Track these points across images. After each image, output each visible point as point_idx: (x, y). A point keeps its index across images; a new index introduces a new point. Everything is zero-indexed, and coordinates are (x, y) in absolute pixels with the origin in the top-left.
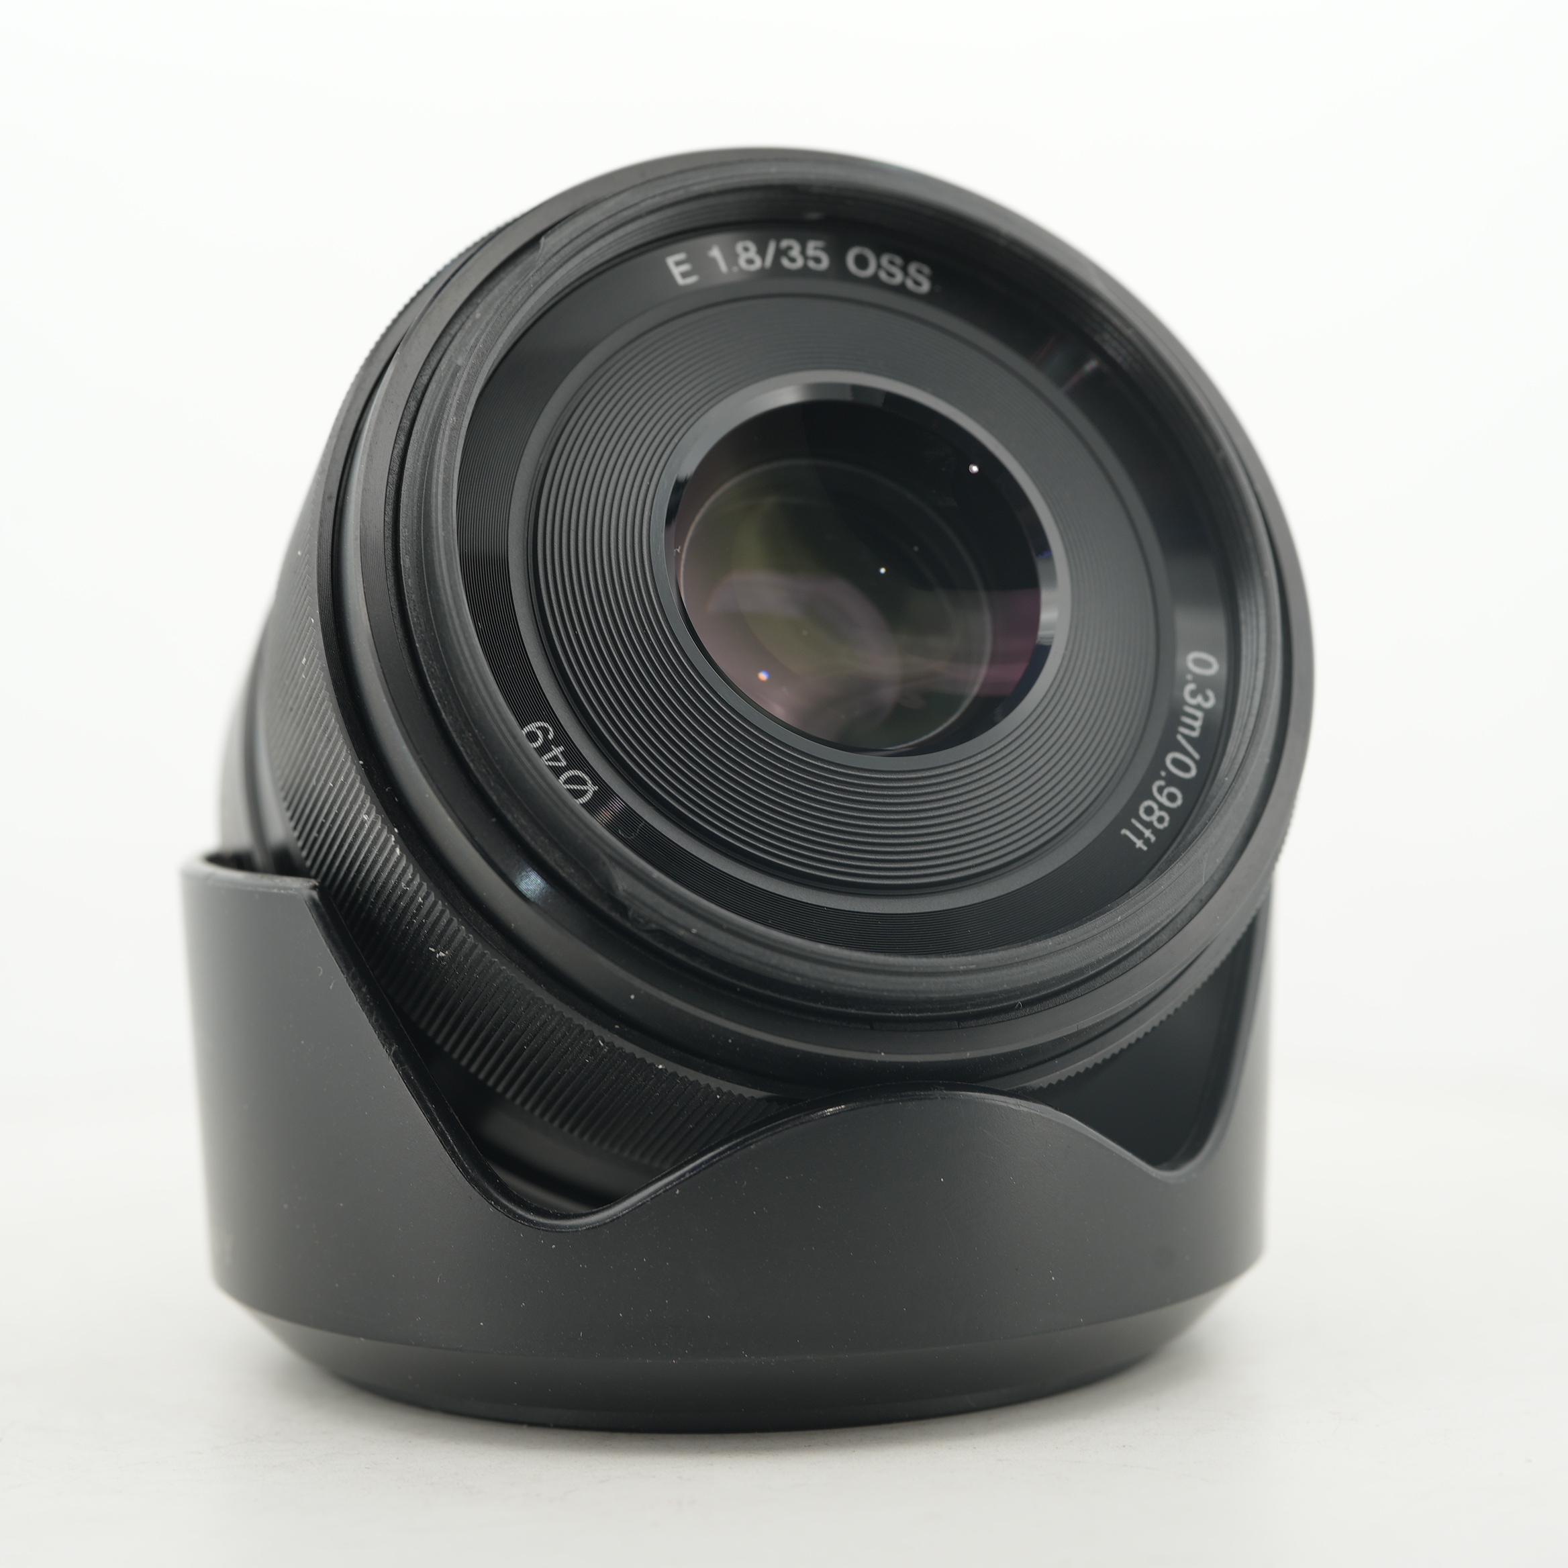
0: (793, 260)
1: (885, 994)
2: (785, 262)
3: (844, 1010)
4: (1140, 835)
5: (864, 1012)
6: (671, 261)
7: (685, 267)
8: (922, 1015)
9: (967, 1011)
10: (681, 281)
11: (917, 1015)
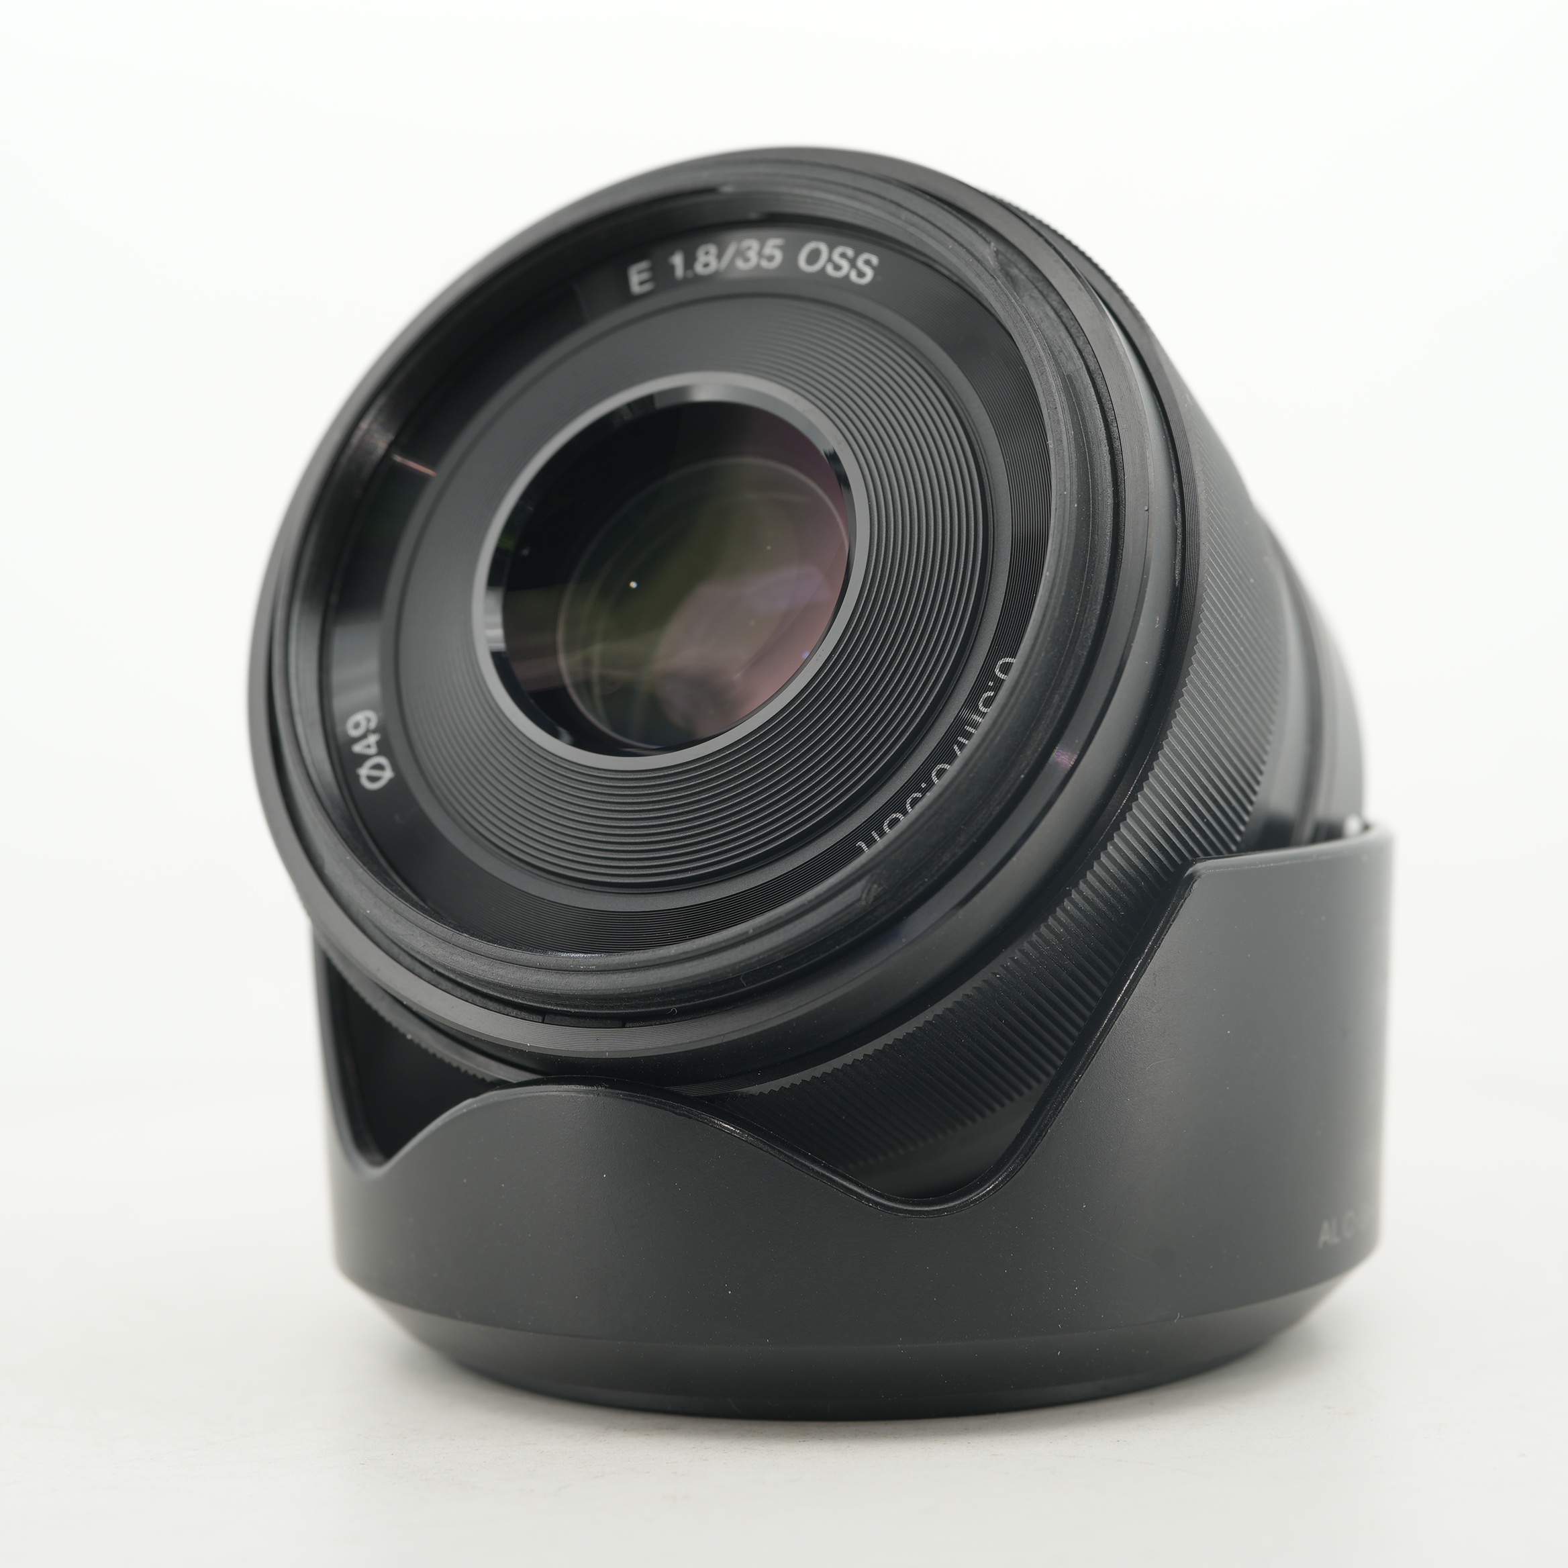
6: (632, 271)
7: (645, 275)
8: (577, 1010)
10: (637, 290)
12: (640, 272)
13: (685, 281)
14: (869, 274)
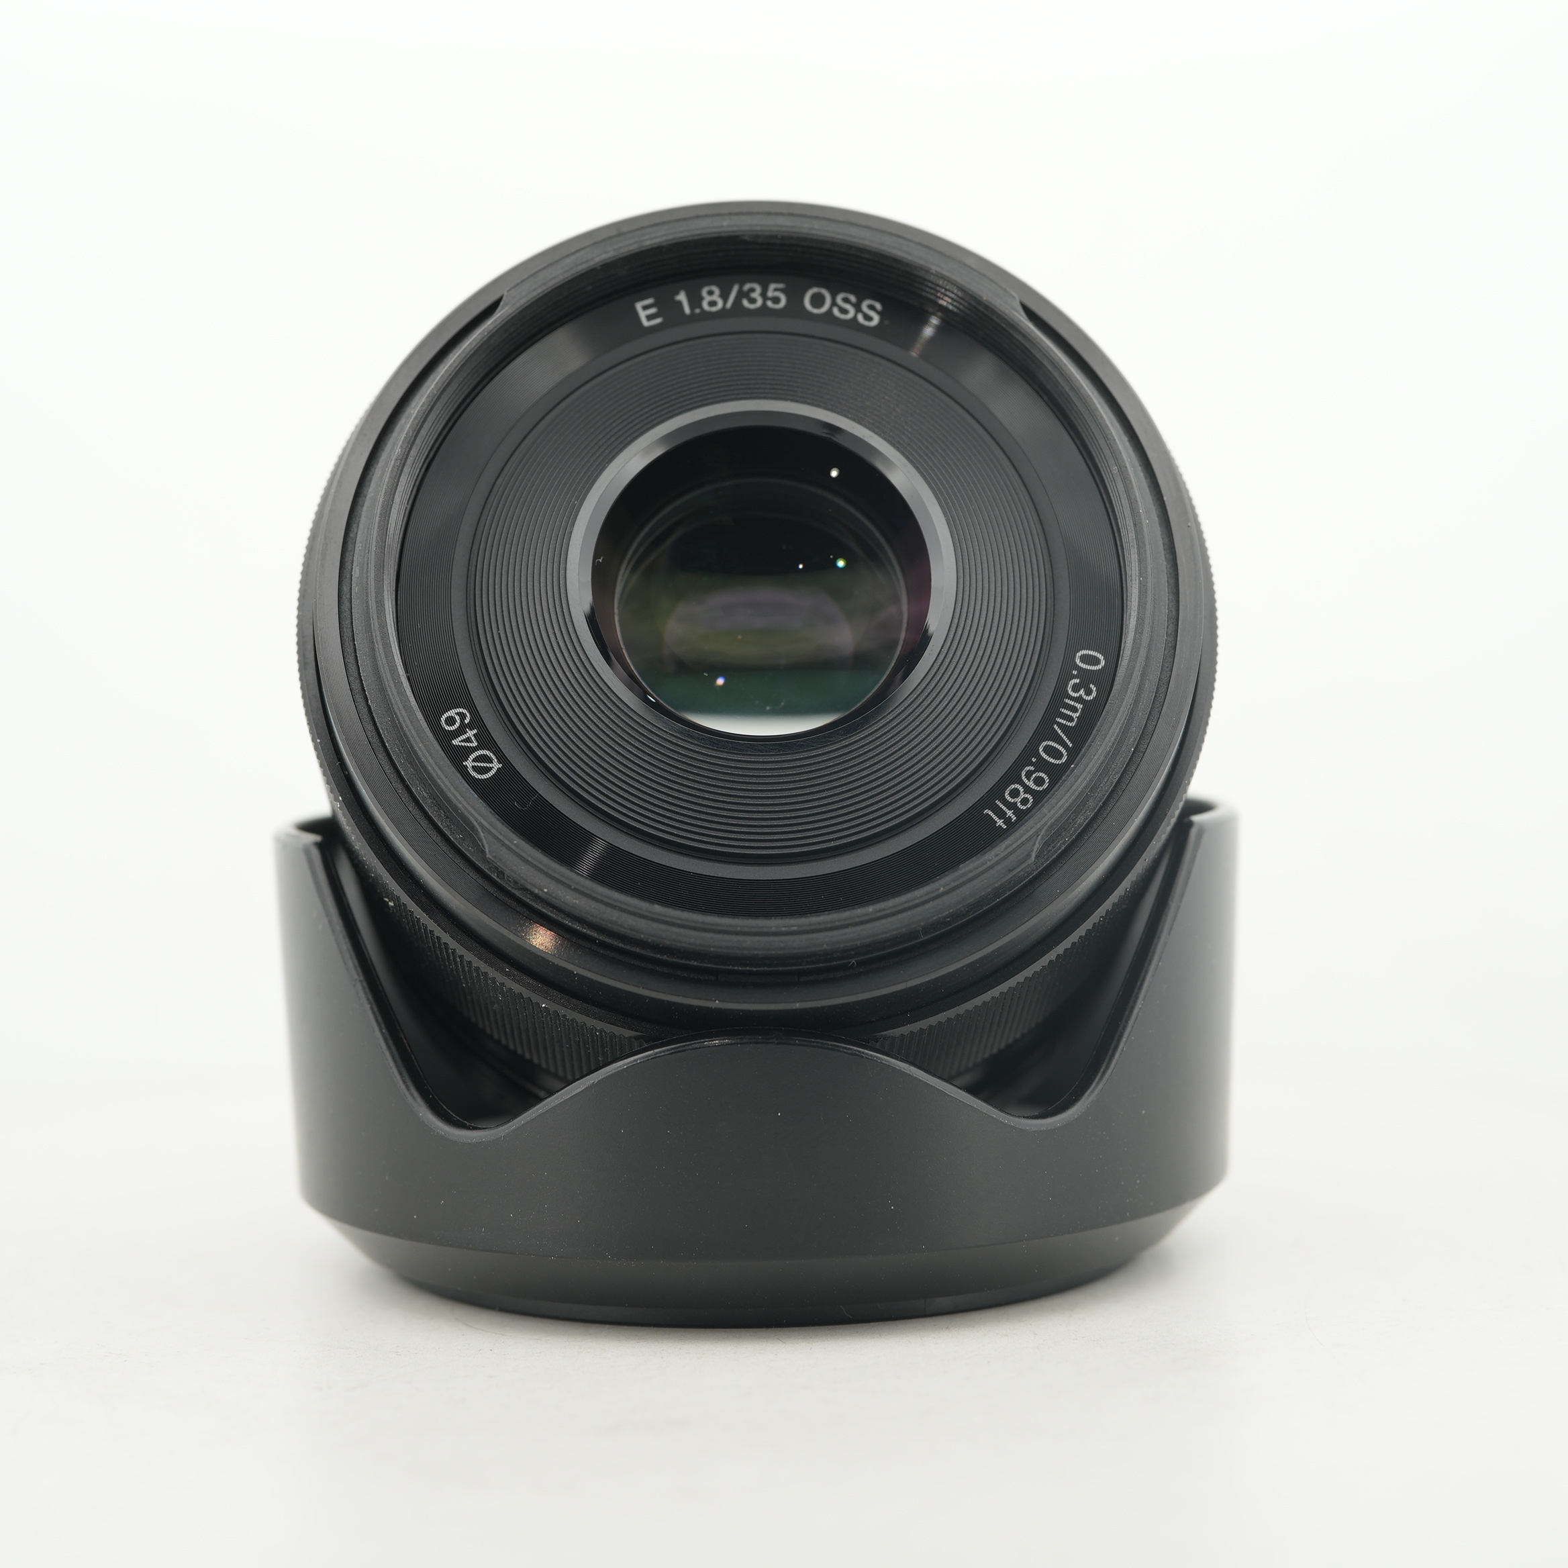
0: (753, 301)
1: (712, 949)
2: (745, 303)
3: (688, 962)
4: (1001, 814)
5: (705, 965)
6: (639, 306)
7: (653, 311)
8: (758, 969)
9: (801, 967)
10: (646, 323)
11: (755, 969)
12: (645, 308)
13: (693, 318)
14: (876, 319)
